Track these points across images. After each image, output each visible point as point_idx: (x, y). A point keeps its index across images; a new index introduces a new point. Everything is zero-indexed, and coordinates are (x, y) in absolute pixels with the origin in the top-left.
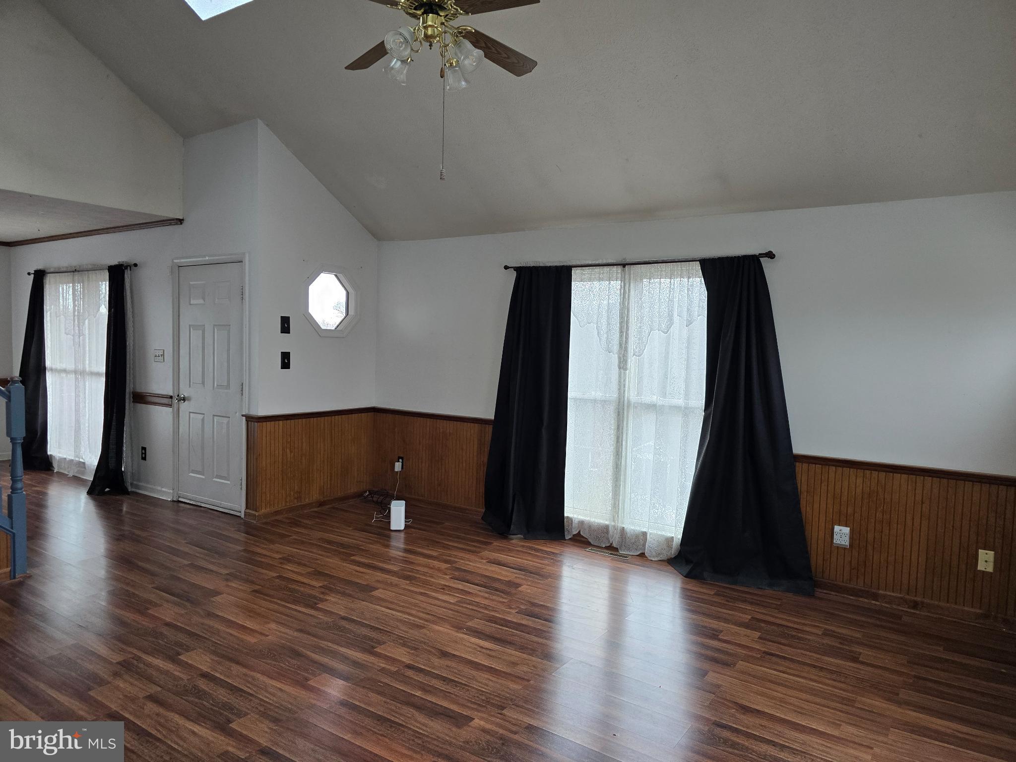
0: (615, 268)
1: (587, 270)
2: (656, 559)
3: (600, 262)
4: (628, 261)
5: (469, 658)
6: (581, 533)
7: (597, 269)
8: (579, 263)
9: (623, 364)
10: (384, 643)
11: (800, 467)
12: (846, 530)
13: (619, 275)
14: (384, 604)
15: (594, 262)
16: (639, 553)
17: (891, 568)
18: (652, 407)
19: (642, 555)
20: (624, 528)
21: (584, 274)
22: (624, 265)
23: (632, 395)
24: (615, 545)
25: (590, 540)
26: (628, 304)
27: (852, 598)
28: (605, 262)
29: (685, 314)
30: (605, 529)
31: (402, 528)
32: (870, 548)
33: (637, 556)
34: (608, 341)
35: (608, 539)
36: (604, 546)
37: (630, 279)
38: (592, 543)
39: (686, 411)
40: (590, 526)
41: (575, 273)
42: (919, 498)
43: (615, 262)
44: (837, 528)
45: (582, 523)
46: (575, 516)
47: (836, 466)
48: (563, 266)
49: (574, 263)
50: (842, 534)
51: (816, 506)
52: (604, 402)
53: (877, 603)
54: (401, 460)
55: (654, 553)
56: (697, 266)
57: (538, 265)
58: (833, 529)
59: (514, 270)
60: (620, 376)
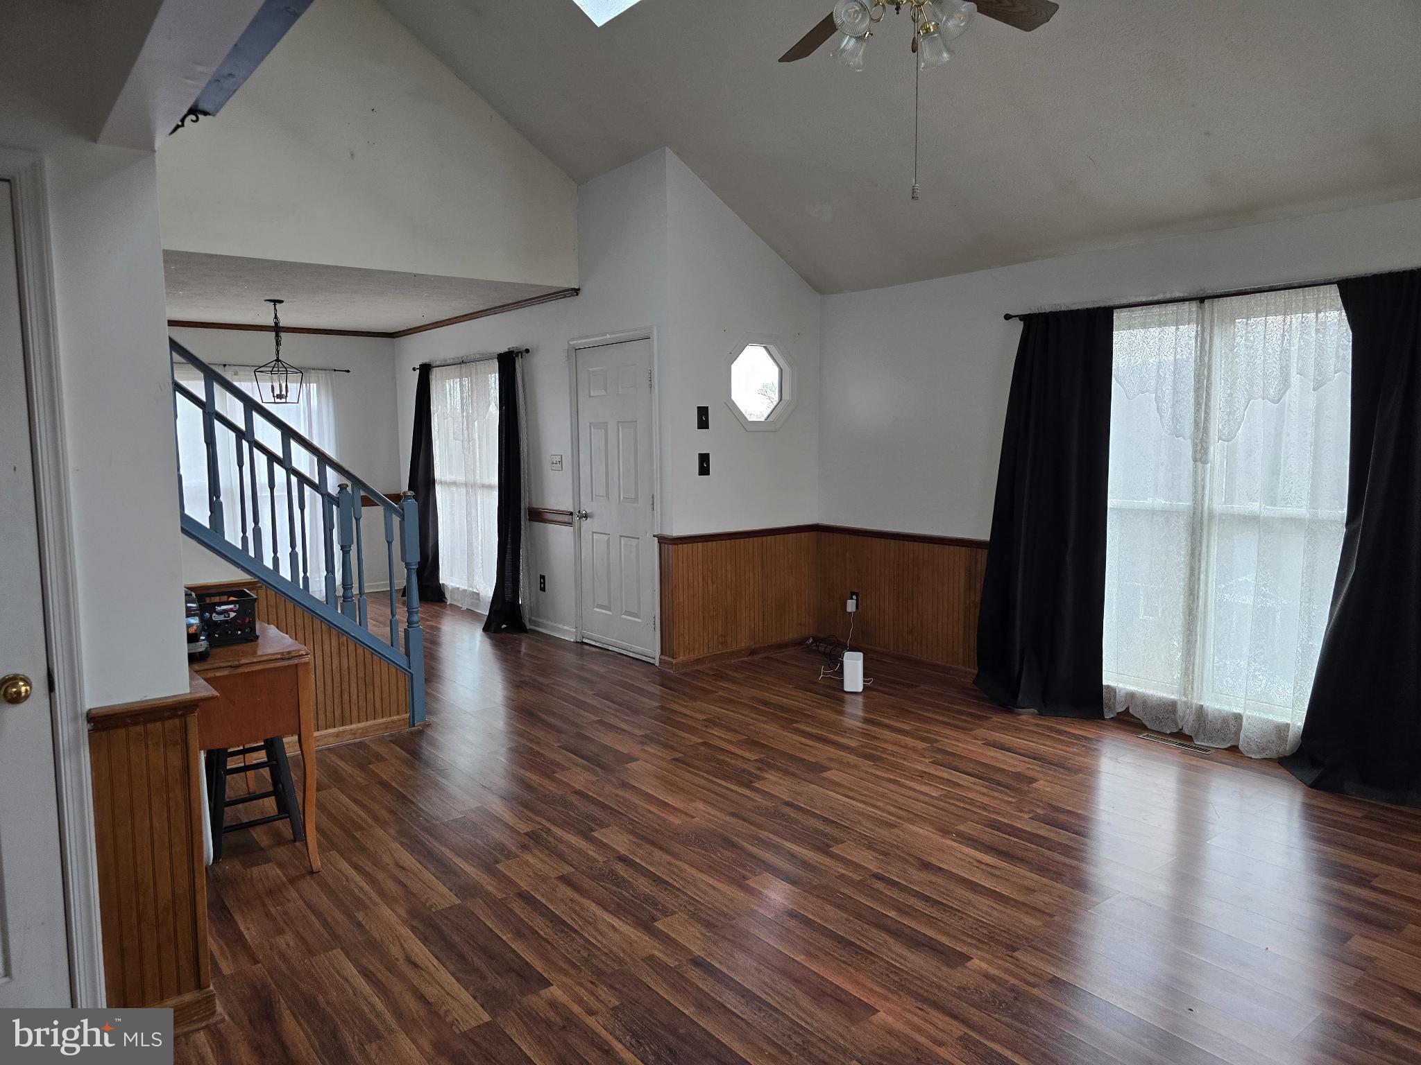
0: (1186, 305)
1: (1138, 312)
2: (1258, 757)
3: (1160, 297)
4: (1209, 292)
5: (963, 875)
6: (1131, 711)
7: (1156, 309)
8: (1124, 301)
9: (1200, 454)
10: (842, 842)
13: (1194, 316)
14: (841, 790)
15: (1150, 299)
16: (1229, 745)
18: (1251, 520)
19: (1234, 749)
20: (1202, 706)
21: (1134, 318)
23: (1217, 503)
24: (1186, 731)
25: (1145, 722)
26: (1210, 359)
28: (1168, 296)
29: (1311, 371)
30: (1171, 707)
31: (860, 689)
33: (1226, 749)
34: (1175, 418)
35: (1175, 722)
36: (1168, 732)
37: (1212, 321)
38: (1148, 727)
39: (1311, 527)
40: (1145, 702)
41: (1119, 317)
43: (1186, 295)
45: (1131, 696)
46: (1121, 685)
48: (1099, 308)
49: (1117, 303)
52: (1167, 513)
54: (854, 597)
55: (1255, 748)
56: (1334, 293)
57: (1058, 309)
59: (1021, 320)
60: (1195, 472)
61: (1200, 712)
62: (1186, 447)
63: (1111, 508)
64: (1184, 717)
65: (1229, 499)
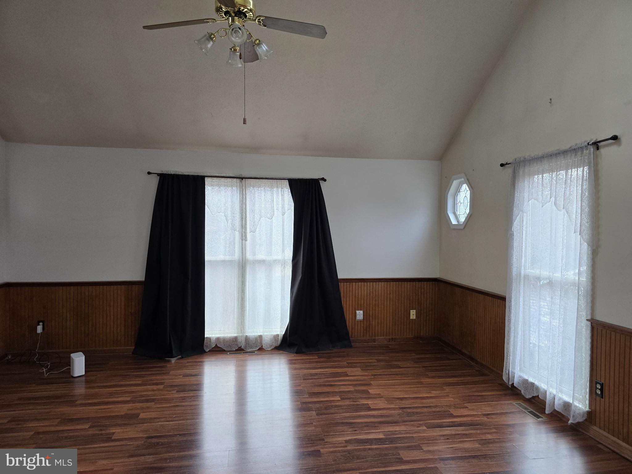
0: (235, 180)
1: (215, 180)
2: (270, 349)
3: (224, 175)
4: (243, 176)
6: (218, 345)
7: (223, 179)
8: (209, 174)
9: (244, 237)
11: (341, 285)
12: (361, 312)
13: (238, 184)
15: (220, 175)
16: (258, 348)
17: (379, 325)
18: (262, 262)
19: (261, 349)
20: (247, 336)
21: (214, 182)
22: (242, 178)
23: (249, 256)
24: (243, 347)
25: (224, 349)
26: (246, 201)
27: (365, 344)
28: (228, 175)
29: (280, 209)
30: (235, 339)
31: (84, 373)
32: (371, 318)
33: (258, 350)
34: (233, 224)
35: (237, 345)
36: (234, 350)
37: (246, 187)
38: (226, 350)
39: (283, 263)
40: (224, 340)
41: (207, 181)
42: (388, 292)
43: (235, 176)
44: (358, 312)
45: (218, 339)
46: (213, 336)
47: (355, 282)
48: (198, 176)
49: (205, 175)
50: (360, 314)
51: (348, 303)
52: (231, 262)
53: (376, 343)
54: (41, 324)
55: (269, 346)
56: (286, 183)
57: (177, 173)
58: (355, 313)
59: (158, 176)
60: (242, 244)
61: (247, 338)
62: (237, 235)
63: (206, 261)
64: (241, 342)
65: (254, 254)
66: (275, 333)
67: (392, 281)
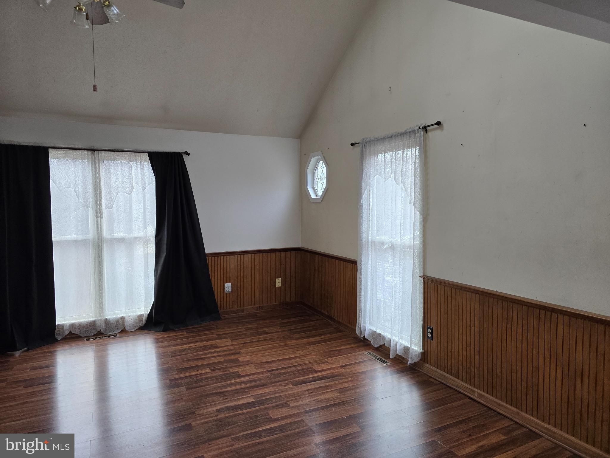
0: (86, 152)
1: (61, 151)
2: (134, 330)
3: (73, 146)
4: (96, 148)
6: (73, 332)
7: (70, 151)
8: (52, 145)
9: (98, 214)
11: (209, 259)
12: (230, 284)
13: (90, 157)
15: (67, 146)
16: (120, 330)
17: (248, 295)
18: (121, 240)
19: (123, 331)
20: (106, 319)
21: (60, 154)
22: (93, 151)
23: (106, 234)
24: (102, 331)
25: (81, 335)
26: (99, 175)
27: (234, 315)
28: (77, 147)
29: (140, 183)
30: (93, 323)
32: (239, 289)
33: (120, 332)
34: (85, 200)
35: (95, 329)
36: (93, 335)
37: (99, 160)
38: (82, 336)
40: (80, 326)
41: (52, 153)
42: (256, 263)
43: (85, 147)
44: (226, 285)
45: (72, 325)
46: (67, 322)
47: (223, 256)
48: (39, 147)
49: (49, 145)
50: (228, 287)
51: (216, 277)
53: (244, 313)
55: (132, 327)
56: (146, 156)
58: (224, 286)
60: (97, 222)
61: (107, 322)
62: (91, 212)
63: (54, 241)
64: (100, 326)
65: (112, 232)
66: (139, 313)
67: (258, 252)
